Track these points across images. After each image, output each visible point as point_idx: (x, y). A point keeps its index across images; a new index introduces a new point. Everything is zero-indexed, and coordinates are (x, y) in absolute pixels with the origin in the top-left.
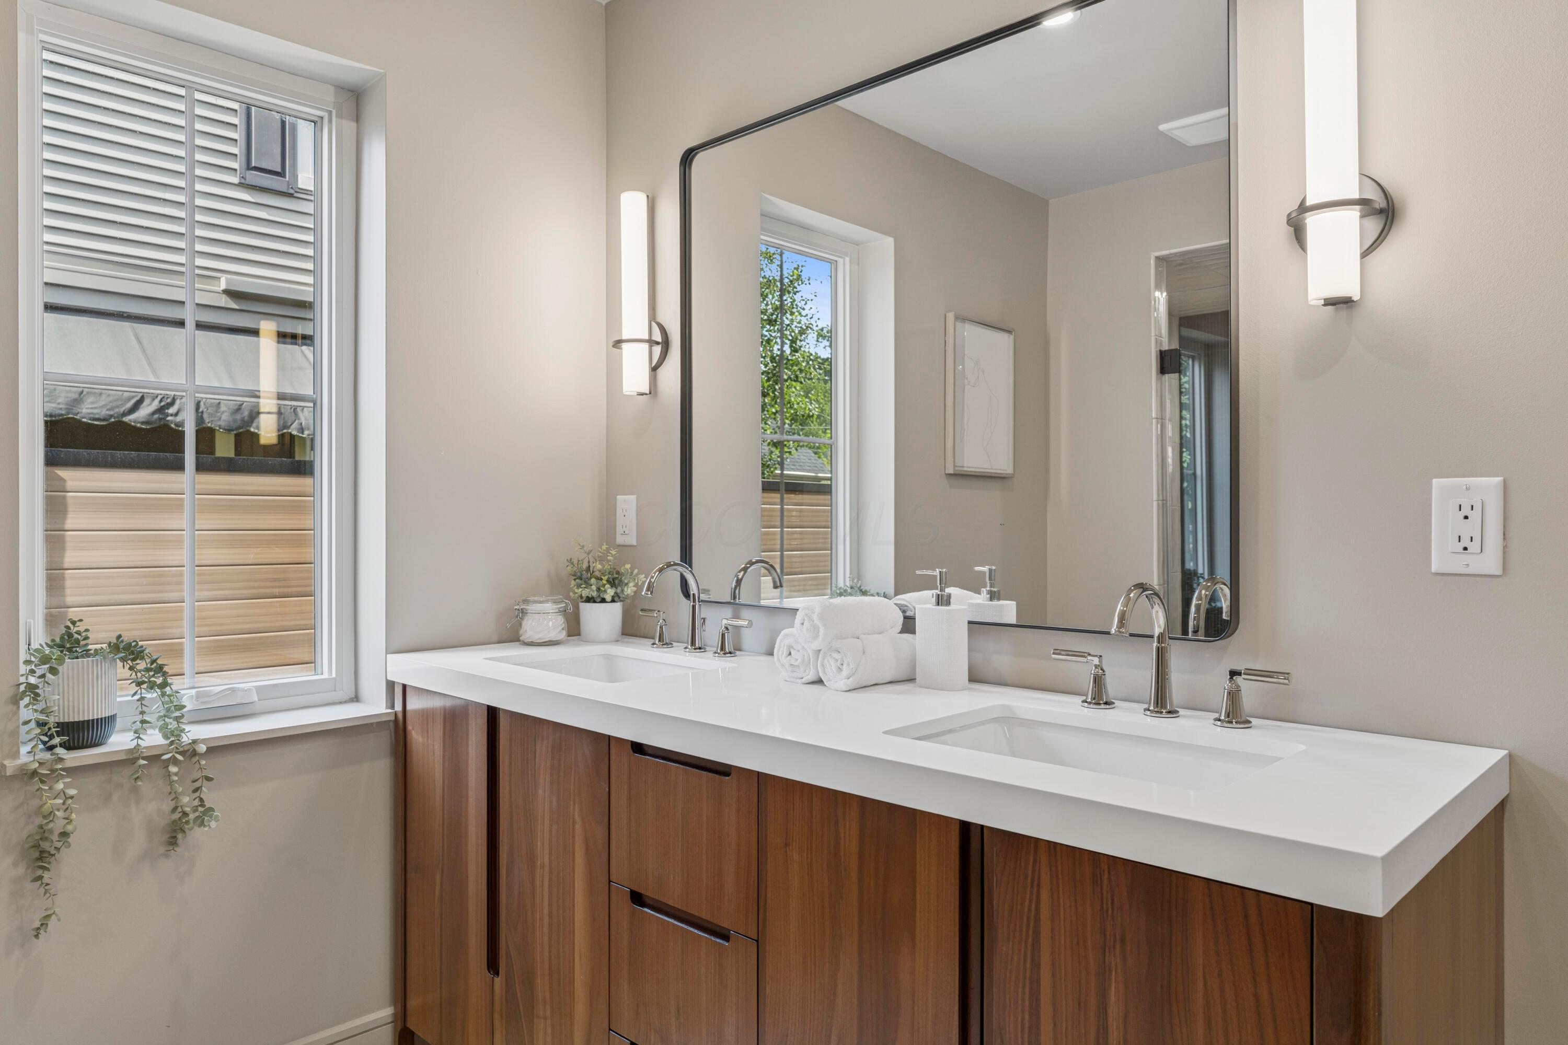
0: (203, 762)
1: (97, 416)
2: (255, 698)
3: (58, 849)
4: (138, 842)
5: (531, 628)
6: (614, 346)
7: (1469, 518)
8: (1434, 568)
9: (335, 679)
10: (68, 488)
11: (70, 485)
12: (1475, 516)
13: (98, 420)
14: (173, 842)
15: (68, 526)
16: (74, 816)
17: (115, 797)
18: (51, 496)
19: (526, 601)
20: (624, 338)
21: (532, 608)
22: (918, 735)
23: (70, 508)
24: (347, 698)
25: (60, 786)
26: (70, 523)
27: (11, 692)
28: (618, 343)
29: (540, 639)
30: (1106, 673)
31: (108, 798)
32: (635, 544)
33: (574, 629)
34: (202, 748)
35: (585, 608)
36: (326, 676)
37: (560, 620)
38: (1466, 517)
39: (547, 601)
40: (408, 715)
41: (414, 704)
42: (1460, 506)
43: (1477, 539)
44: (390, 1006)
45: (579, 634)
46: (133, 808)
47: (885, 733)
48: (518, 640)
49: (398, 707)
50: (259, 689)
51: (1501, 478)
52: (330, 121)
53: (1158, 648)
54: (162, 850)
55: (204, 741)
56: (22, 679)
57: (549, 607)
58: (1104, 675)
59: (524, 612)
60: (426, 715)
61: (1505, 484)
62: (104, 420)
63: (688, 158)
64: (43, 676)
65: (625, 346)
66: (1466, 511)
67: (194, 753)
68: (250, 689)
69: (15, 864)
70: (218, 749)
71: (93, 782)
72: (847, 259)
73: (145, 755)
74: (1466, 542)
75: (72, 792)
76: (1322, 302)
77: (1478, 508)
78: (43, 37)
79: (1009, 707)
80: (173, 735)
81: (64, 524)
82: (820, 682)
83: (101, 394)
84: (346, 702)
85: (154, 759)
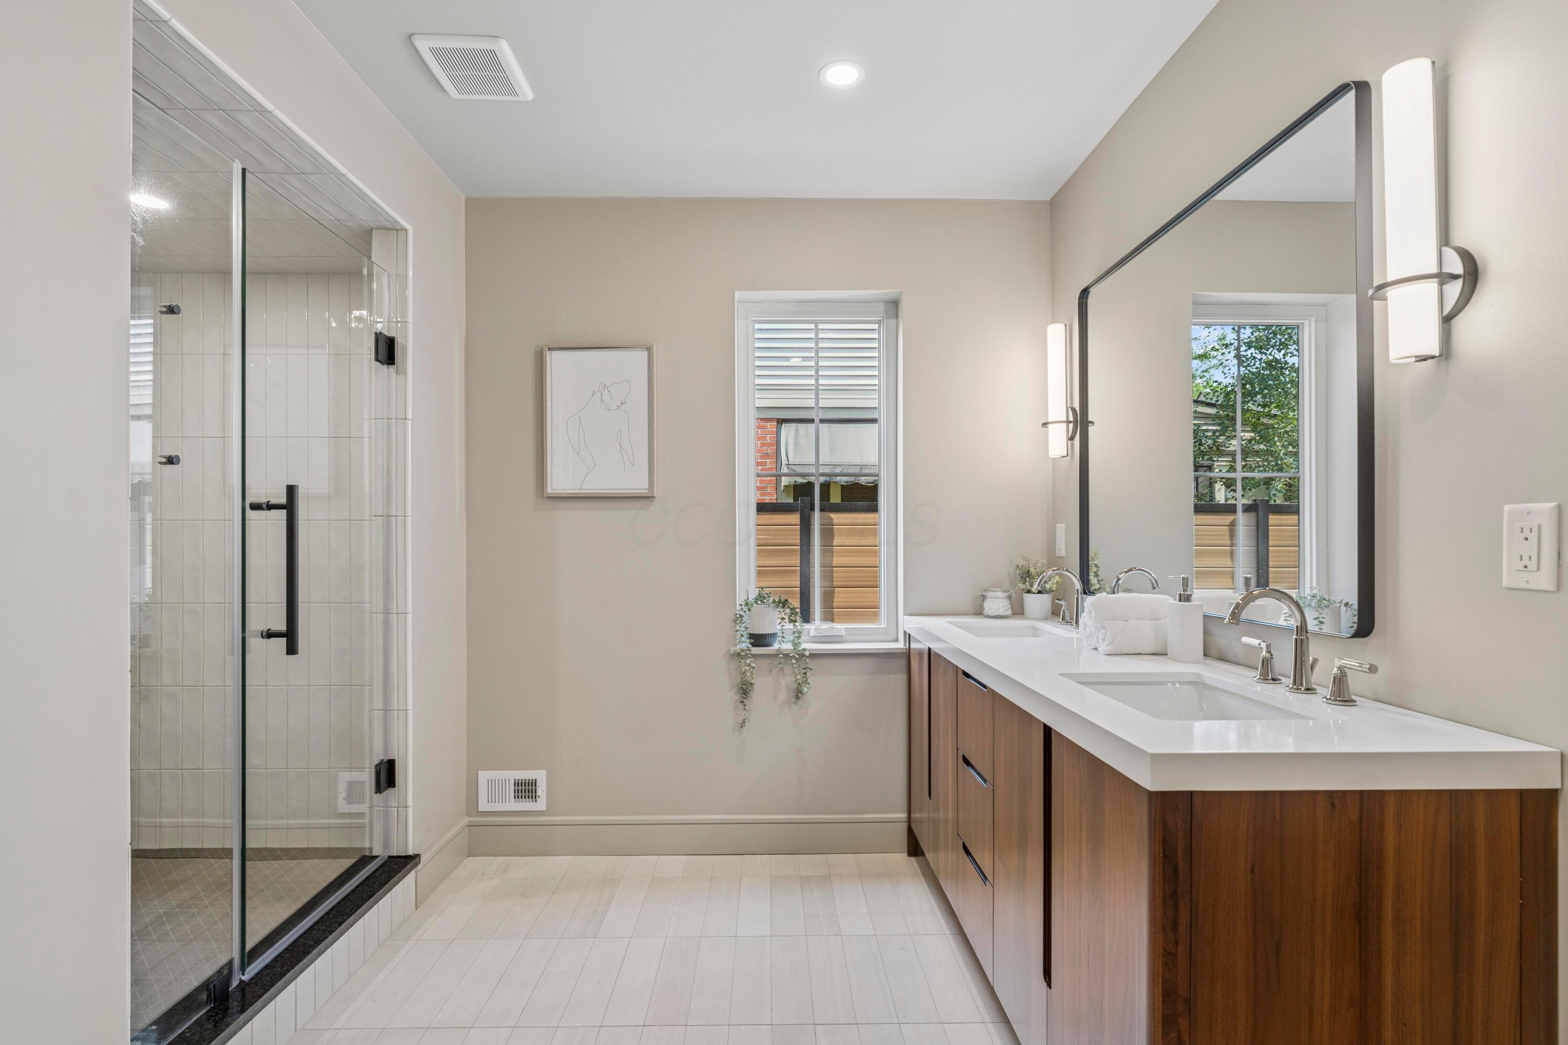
0: (808, 660)
1: (869, 481)
2: (844, 634)
3: (750, 690)
4: (783, 695)
5: (990, 606)
6: (1042, 426)
7: (1529, 539)
8: (1505, 582)
9: (886, 628)
10: (835, 523)
11: (835, 521)
12: (1533, 537)
13: (870, 483)
14: (797, 698)
15: (835, 544)
16: (754, 676)
17: (774, 671)
18: (824, 528)
19: (985, 590)
20: (1050, 420)
21: (989, 594)
22: (1082, 681)
23: (836, 534)
24: (893, 639)
25: (748, 661)
26: (836, 542)
27: (734, 617)
28: (1045, 425)
29: (992, 613)
30: (1274, 656)
31: (771, 671)
32: (1064, 556)
33: (1018, 611)
34: (807, 653)
35: (1026, 596)
36: (883, 626)
37: (1007, 602)
38: (1527, 539)
39: (998, 591)
40: (911, 651)
41: (913, 646)
42: (1522, 528)
43: (1534, 558)
44: (905, 813)
45: (1023, 614)
46: (781, 678)
47: (1060, 674)
48: (982, 614)
49: (907, 647)
50: (846, 629)
51: (1554, 504)
52: (883, 322)
53: (1296, 640)
54: (793, 700)
55: (809, 650)
56: (738, 612)
57: (1000, 594)
58: (1272, 658)
59: (984, 598)
60: (920, 653)
61: (1559, 508)
62: (872, 483)
63: (1085, 293)
64: (745, 612)
65: (1050, 426)
66: (1526, 533)
67: (804, 655)
68: (841, 629)
69: (736, 694)
70: (815, 656)
71: (765, 663)
72: (1313, 320)
73: (783, 653)
74: (1526, 561)
75: (753, 665)
76: (1414, 359)
77: (1535, 531)
78: (753, 319)
79: (1199, 675)
80: (796, 645)
81: (833, 542)
82: (1096, 649)
83: (871, 468)
84: (892, 641)
85: (786, 656)
